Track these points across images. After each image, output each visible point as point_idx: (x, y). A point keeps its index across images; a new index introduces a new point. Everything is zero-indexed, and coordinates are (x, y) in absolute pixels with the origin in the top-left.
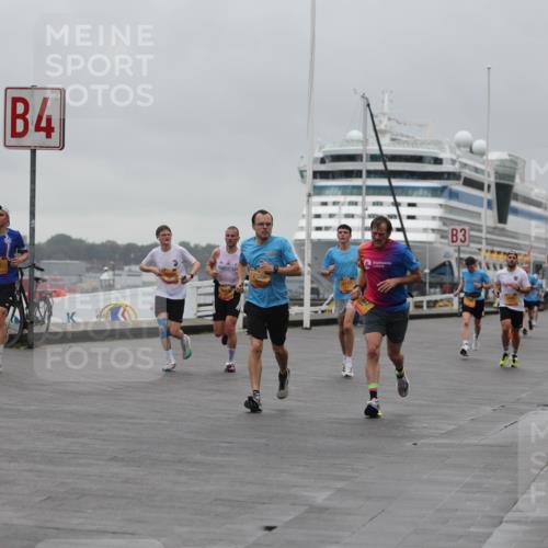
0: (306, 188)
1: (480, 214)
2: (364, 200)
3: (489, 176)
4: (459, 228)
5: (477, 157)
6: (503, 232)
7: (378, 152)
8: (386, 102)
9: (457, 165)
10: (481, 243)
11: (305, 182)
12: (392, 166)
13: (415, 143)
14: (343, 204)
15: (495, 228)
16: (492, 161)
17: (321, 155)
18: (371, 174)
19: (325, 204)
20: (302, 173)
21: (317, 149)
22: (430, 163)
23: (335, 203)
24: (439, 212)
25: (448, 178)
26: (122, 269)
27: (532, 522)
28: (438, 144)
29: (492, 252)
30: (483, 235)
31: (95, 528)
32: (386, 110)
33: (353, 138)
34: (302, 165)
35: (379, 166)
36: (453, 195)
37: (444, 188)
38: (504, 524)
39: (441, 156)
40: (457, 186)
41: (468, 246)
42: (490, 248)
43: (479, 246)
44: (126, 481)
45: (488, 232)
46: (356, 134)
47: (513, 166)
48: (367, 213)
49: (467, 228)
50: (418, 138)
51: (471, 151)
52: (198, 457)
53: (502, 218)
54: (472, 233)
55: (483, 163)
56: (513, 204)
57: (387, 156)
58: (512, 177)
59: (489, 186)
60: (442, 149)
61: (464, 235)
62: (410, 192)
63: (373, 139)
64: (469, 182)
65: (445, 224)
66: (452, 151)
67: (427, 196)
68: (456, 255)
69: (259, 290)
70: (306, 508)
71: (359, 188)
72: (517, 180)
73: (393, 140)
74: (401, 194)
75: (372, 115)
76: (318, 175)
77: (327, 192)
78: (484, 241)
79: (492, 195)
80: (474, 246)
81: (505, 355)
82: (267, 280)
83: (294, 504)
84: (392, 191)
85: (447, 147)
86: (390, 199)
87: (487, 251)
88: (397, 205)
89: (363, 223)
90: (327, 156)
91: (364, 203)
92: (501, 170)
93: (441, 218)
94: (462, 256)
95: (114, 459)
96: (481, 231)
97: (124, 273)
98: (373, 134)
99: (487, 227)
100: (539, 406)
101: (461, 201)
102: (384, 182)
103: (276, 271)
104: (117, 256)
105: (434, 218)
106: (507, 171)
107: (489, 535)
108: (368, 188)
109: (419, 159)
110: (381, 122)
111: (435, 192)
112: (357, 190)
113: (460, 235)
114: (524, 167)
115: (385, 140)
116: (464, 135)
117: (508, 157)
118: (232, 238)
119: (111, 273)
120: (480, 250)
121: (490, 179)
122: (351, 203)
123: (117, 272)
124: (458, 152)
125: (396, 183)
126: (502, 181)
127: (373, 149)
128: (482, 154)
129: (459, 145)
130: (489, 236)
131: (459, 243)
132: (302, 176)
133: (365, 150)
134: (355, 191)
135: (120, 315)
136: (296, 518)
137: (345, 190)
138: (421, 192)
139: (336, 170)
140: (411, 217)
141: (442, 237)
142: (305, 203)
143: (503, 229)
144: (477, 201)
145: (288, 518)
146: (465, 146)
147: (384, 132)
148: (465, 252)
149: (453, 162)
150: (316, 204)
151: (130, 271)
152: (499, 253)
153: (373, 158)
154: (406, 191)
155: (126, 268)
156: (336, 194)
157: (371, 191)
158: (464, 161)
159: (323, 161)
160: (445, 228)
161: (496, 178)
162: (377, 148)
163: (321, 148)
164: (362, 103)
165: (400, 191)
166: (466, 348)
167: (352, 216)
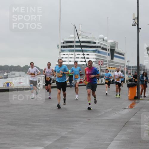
0: (59, 50)
1: (106, 57)
2: (75, 53)
3: (108, 47)
4: (100, 61)
5: (105, 42)
6: (112, 62)
7: (78, 41)
8: (80, 27)
9: (100, 44)
10: (106, 65)
11: (59, 49)
12: (82, 44)
13: (88, 38)
14: (69, 55)
15: (110, 61)
16: (109, 43)
17: (63, 41)
18: (77, 46)
19: (64, 55)
20: (58, 46)
21: (62, 40)
22: (92, 43)
23: (67, 54)
24: (95, 57)
25: (97, 48)
26: (10, 73)
27: (121, 140)
28: (95, 38)
29: (110, 67)
30: (107, 63)
31: (3, 143)
32: (80, 29)
33: (72, 37)
34: (58, 44)
35: (79, 44)
36: (99, 52)
37: (96, 50)
38: (114, 141)
39: (95, 41)
40: (100, 50)
41: (103, 66)
42: (109, 66)
43: (106, 66)
44: (12, 130)
45: (108, 62)
46: (72, 36)
47: (115, 44)
48: (76, 57)
49: (103, 61)
50: (89, 37)
51: (104, 40)
52: (31, 123)
53: (112, 58)
54: (104, 62)
55: (107, 43)
56: (115, 54)
57: (81, 42)
58: (115, 47)
59: (108, 50)
60: (96, 40)
61: (102, 63)
62: (87, 51)
63: (77, 37)
64: (103, 49)
65: (97, 60)
66: (98, 40)
67: (92, 52)
68: (100, 68)
69: (60, 78)
70: (60, 137)
71: (74, 50)
72: (116, 48)
73: (82, 37)
74: (85, 52)
75: (77, 31)
76: (62, 47)
77: (65, 51)
78: (107, 64)
79: (109, 52)
80: (105, 66)
81: (117, 95)
82: (62, 76)
83: (57, 136)
84: (82, 51)
85: (97, 39)
86: (82, 53)
87: (108, 67)
88: (84, 55)
89: (75, 60)
90: (65, 42)
91: (75, 54)
92: (112, 45)
93: (96, 58)
94: (101, 68)
95: (8, 124)
96: (107, 62)
97: (10, 74)
98: (77, 35)
99: (108, 61)
100: (123, 109)
101: (101, 54)
102: (80, 49)
103: (64, 73)
104: (8, 69)
105: (94, 58)
106: (113, 45)
107: (110, 144)
108: (76, 50)
109: (89, 42)
110: (79, 32)
111: (94, 51)
112: (73, 51)
113: (101, 63)
114: (118, 44)
115: (80, 37)
116: (101, 36)
117: (113, 42)
118: (49, 65)
119: (7, 74)
120: (106, 67)
121: (109, 48)
122: (71, 54)
123: (8, 73)
124: (100, 41)
125: (83, 49)
126: (112, 48)
127: (77, 40)
128: (106, 41)
129: (100, 39)
130: (109, 63)
131: (101, 65)
132: (58, 47)
133: (75, 40)
134: (72, 51)
135: (9, 85)
136: (58, 139)
137: (70, 51)
138: (90, 51)
139: (67, 45)
140: (88, 58)
141: (96, 63)
142: (59, 54)
143: (113, 61)
144: (105, 54)
145: (55, 140)
146: (102, 39)
147: (80, 35)
148: (102, 67)
149: (99, 43)
150: (62, 55)
151: (12, 73)
152: (111, 67)
153: (77, 42)
154: (86, 51)
155: (11, 72)
156: (67, 52)
157: (77, 51)
158: (102, 43)
159: (63, 43)
160: (97, 61)
161: (110, 47)
162: (78, 39)
163: (63, 39)
164: (74, 27)
165: (84, 51)
166: (107, 93)
167: (72, 58)
